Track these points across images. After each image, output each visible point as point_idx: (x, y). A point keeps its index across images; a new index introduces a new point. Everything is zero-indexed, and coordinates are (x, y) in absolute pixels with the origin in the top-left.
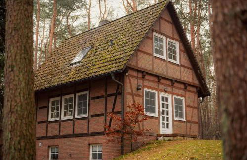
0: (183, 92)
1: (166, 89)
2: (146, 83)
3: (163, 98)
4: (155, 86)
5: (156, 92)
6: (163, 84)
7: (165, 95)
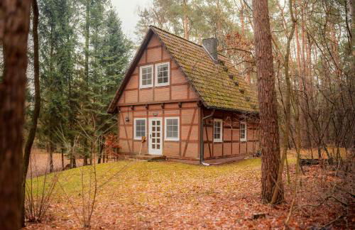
0: (179, 111)
1: (155, 113)
2: (136, 114)
3: (154, 123)
4: (145, 113)
5: (145, 119)
6: (152, 110)
7: (156, 119)
